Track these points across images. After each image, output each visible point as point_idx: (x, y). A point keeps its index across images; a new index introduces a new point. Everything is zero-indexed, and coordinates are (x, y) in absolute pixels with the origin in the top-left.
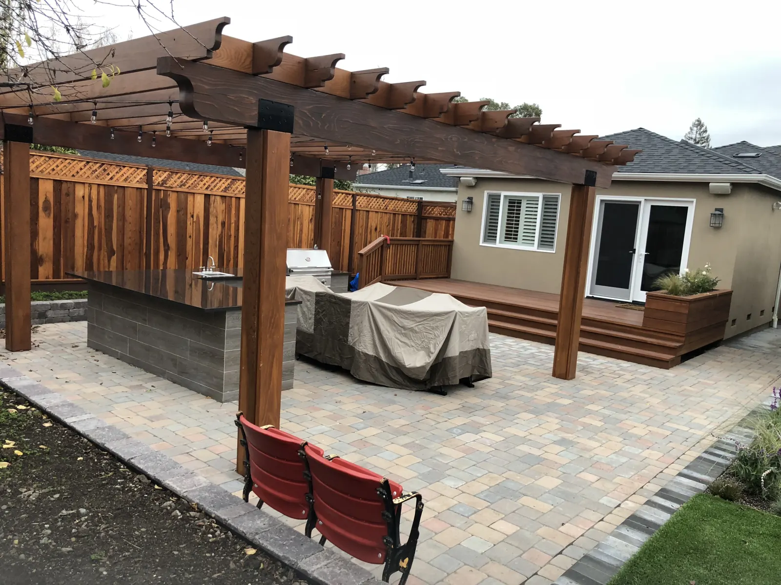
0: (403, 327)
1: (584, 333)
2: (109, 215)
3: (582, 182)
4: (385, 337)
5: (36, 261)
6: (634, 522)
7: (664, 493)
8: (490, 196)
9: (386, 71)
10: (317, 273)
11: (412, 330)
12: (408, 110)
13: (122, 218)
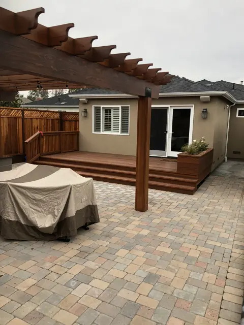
0: (35, 200)
1: (151, 179)
3: (144, 95)
4: (22, 207)
8: (95, 108)
11: (41, 201)
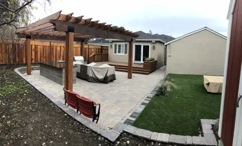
0: (98, 71)
1: (133, 70)
2: (44, 51)
3: (131, 41)
4: (94, 73)
5: (32, 59)
6: (143, 104)
7: (148, 97)
8: (115, 45)
9: (92, 19)
10: (81, 61)
11: (100, 71)
12: (96, 26)
13: (46, 52)
